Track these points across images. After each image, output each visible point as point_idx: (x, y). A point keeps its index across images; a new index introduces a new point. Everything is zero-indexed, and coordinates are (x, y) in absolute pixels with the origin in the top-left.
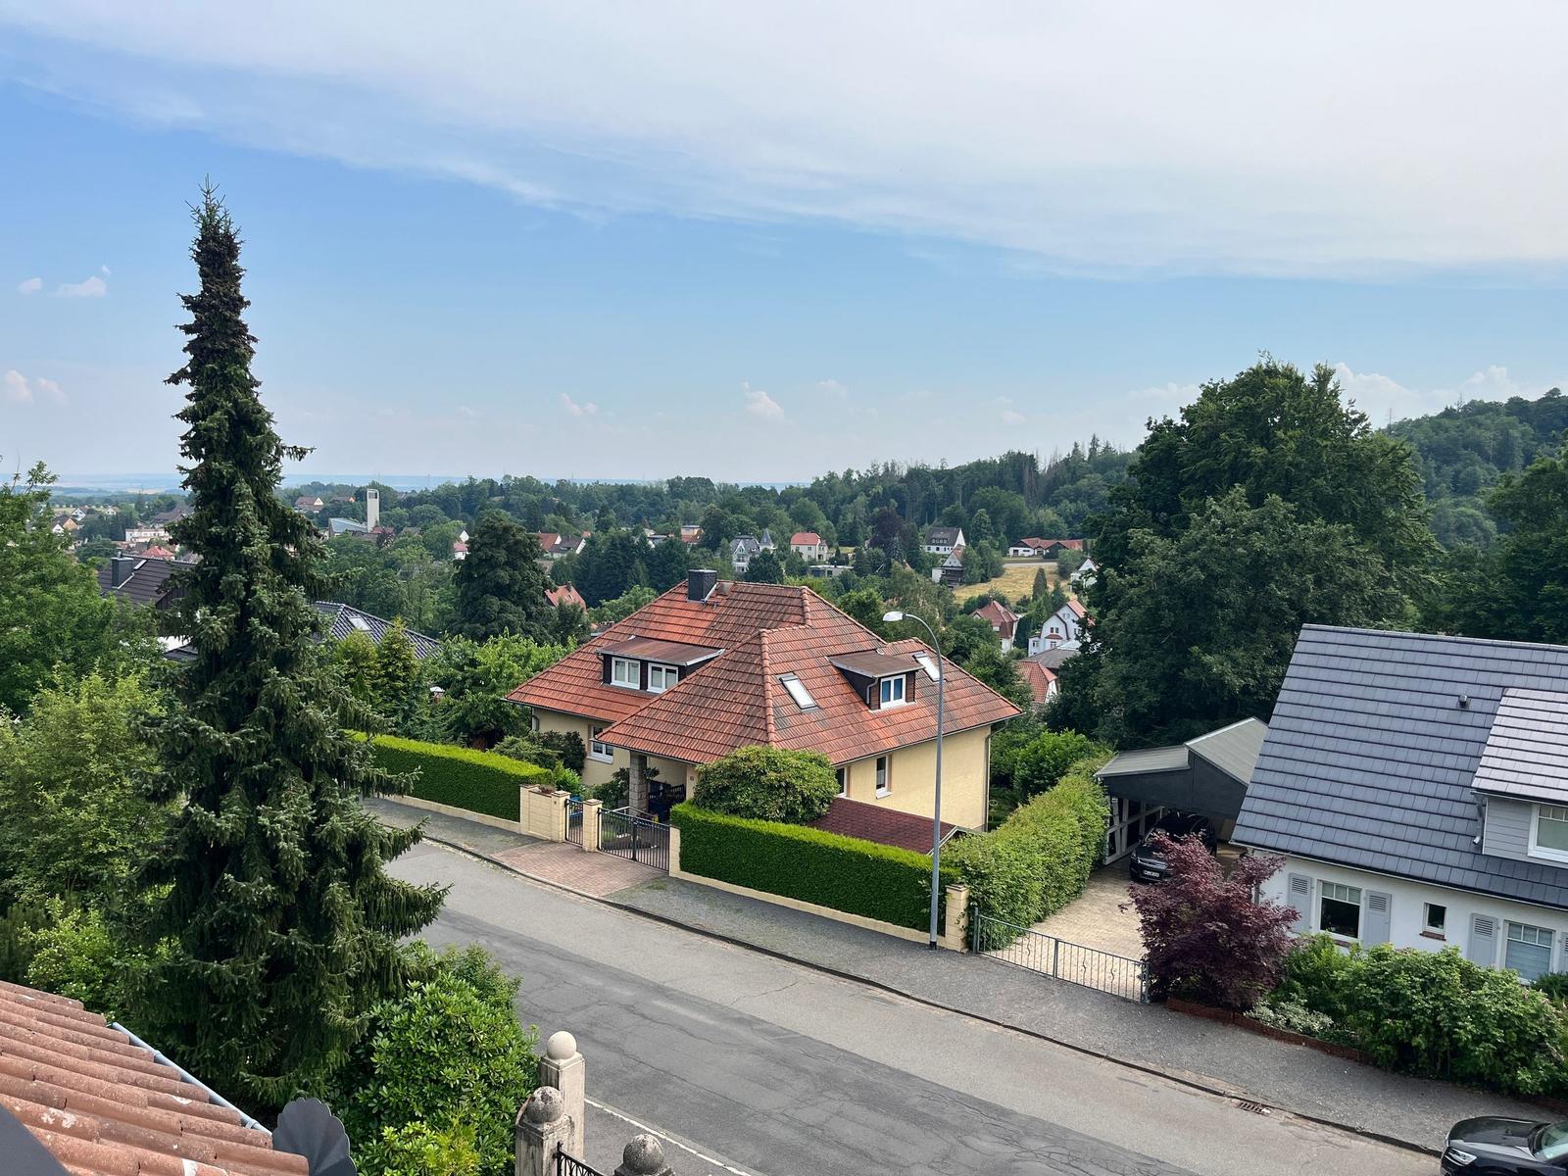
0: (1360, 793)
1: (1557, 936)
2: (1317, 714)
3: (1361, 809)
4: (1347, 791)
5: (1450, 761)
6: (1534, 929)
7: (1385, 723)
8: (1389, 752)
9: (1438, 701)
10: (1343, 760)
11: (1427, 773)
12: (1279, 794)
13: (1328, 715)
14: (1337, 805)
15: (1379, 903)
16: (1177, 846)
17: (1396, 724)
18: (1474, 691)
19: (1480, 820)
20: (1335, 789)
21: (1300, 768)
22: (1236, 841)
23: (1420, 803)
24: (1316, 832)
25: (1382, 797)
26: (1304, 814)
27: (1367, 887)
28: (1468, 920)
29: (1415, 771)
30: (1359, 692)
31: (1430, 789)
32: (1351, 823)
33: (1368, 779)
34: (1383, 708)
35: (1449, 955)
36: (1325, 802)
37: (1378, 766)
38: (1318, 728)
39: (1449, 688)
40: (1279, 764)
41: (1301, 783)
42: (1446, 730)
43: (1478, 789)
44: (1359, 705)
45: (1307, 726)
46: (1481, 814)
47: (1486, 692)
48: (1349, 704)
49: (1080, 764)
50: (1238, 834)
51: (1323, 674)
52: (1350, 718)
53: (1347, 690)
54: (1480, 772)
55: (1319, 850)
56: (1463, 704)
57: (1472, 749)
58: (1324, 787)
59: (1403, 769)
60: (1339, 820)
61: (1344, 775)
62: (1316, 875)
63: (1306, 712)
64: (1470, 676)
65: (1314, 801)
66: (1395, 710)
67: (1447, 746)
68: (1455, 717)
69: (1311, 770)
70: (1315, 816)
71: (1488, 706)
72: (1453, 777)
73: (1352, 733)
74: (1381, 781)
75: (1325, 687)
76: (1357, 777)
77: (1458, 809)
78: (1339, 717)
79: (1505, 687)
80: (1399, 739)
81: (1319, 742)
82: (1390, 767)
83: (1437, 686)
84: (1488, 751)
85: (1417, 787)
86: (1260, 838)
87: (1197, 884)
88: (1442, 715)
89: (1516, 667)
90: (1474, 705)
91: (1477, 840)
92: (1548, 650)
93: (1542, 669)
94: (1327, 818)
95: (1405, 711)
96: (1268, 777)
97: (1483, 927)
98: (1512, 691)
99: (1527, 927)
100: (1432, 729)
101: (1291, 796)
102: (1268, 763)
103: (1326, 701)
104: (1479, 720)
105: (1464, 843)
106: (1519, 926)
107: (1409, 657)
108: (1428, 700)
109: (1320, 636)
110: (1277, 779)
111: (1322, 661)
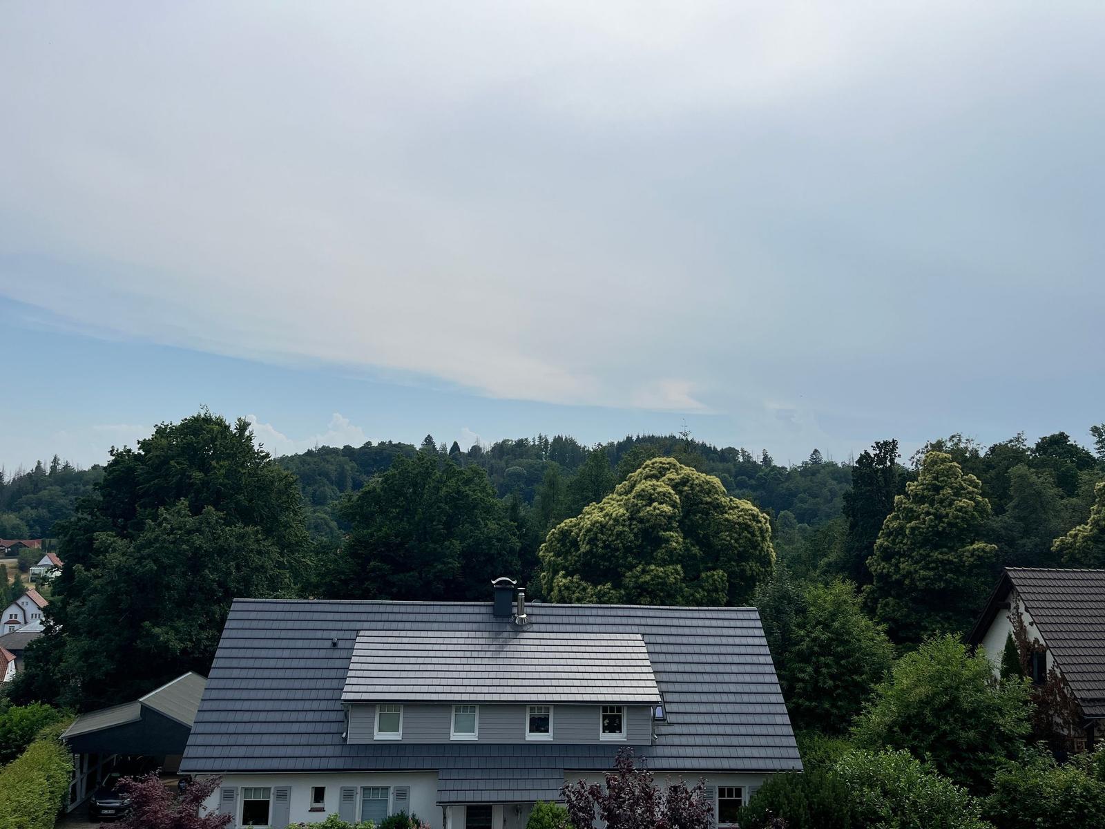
0: (271, 716)
1: (391, 790)
2: (243, 663)
3: (271, 728)
4: (262, 717)
5: (327, 684)
6: (377, 789)
7: (287, 663)
8: (290, 684)
9: (320, 644)
10: (260, 694)
11: (313, 694)
12: (215, 728)
13: (250, 663)
14: (256, 728)
15: (283, 795)
16: (140, 785)
17: (295, 663)
18: (341, 635)
19: (346, 722)
20: (255, 717)
21: (230, 705)
22: (183, 771)
23: (310, 716)
24: (241, 752)
25: (286, 716)
26: (232, 740)
27: (274, 784)
28: (339, 791)
29: (307, 694)
30: (270, 644)
31: (315, 705)
32: (265, 739)
33: (277, 705)
34: (286, 653)
35: (332, 821)
37: (283, 695)
39: (326, 634)
40: (214, 705)
41: (231, 717)
42: (324, 664)
43: (345, 700)
44: (271, 653)
45: (235, 673)
46: (346, 716)
47: (347, 635)
48: (264, 653)
49: (47, 730)
50: (185, 765)
51: (247, 634)
52: (265, 663)
53: (262, 643)
54: (346, 688)
55: (244, 765)
56: (335, 644)
57: (340, 673)
58: (247, 717)
59: (299, 695)
60: (257, 739)
61: (261, 706)
62: (239, 784)
63: (235, 663)
64: (338, 625)
65: (240, 728)
66: (294, 653)
68: (330, 653)
69: (238, 705)
70: (241, 740)
71: (348, 644)
72: (329, 694)
73: (266, 673)
74: (284, 705)
75: (248, 643)
76: (269, 705)
77: (333, 716)
78: (258, 663)
79: (358, 630)
80: (296, 674)
83: (319, 634)
84: (350, 673)
85: (307, 705)
86: (201, 765)
87: (156, 812)
88: (322, 653)
89: (364, 617)
90: (341, 644)
91: (344, 735)
92: (381, 604)
93: (378, 617)
94: (249, 740)
95: (300, 653)
96: (207, 716)
97: (348, 795)
98: (361, 633)
99: (374, 789)
100: (317, 663)
101: (224, 728)
102: (208, 705)
104: (344, 654)
105: (337, 739)
106: (368, 789)
107: (302, 616)
108: (313, 644)
109: (245, 607)
110: (214, 717)
111: (247, 624)
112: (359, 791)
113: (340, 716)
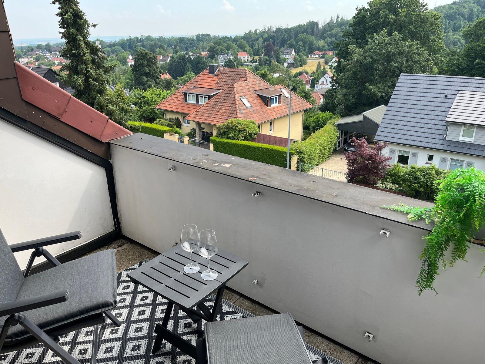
0: (412, 124)
1: (465, 162)
2: (402, 101)
3: (412, 129)
4: (409, 124)
5: (440, 113)
6: (458, 160)
7: (422, 103)
8: (422, 112)
9: (439, 95)
10: (409, 115)
11: (433, 117)
12: (389, 126)
13: (406, 102)
14: (406, 128)
15: (414, 155)
16: (358, 141)
17: (425, 103)
18: (450, 92)
19: (446, 130)
20: (405, 123)
21: (396, 118)
22: (375, 140)
23: (430, 126)
24: (399, 136)
25: (419, 125)
26: (396, 131)
27: (411, 151)
28: (440, 159)
29: (429, 117)
30: (415, 94)
31: (433, 122)
32: (409, 133)
33: (415, 120)
34: (422, 99)
35: (433, 167)
36: (402, 127)
37: (419, 116)
38: (402, 106)
39: (442, 91)
40: (390, 117)
41: (395, 122)
42: (440, 104)
43: (447, 121)
44: (415, 98)
45: (399, 105)
46: (447, 128)
47: (453, 92)
48: (412, 98)
49: (330, 121)
50: (376, 138)
51: (405, 89)
52: (412, 102)
53: (412, 94)
54: (448, 116)
55: (399, 141)
56: (446, 96)
57: (447, 109)
58: (402, 123)
59: (426, 117)
60: (406, 132)
61: (408, 119)
62: (397, 148)
63: (399, 101)
64: (449, 88)
65: (399, 127)
66: (425, 99)
67: (440, 109)
68: (443, 100)
69: (399, 118)
70: (399, 131)
71: (453, 97)
72: (440, 118)
73: (412, 106)
75: (405, 93)
76: (412, 120)
77: (440, 127)
78: (409, 102)
79: (459, 91)
80: (426, 108)
81: (402, 110)
82: (422, 116)
83: (439, 91)
84: (451, 110)
85: (429, 121)
86: (382, 139)
87: (363, 151)
88: (439, 100)
89: (463, 84)
90: (449, 96)
91: (445, 136)
92: (473, 79)
93: (470, 85)
94: (402, 132)
95: (429, 99)
96: (386, 121)
97: (444, 160)
98: (460, 92)
99: (456, 160)
100: (436, 104)
101: (392, 126)
102: (387, 117)
103: (406, 97)
104: (450, 101)
105: (441, 137)
106: (454, 160)
107: (432, 82)
108: (435, 95)
109: (406, 77)
110: (389, 121)
111: (405, 85)
112: (449, 159)
113: (444, 128)
